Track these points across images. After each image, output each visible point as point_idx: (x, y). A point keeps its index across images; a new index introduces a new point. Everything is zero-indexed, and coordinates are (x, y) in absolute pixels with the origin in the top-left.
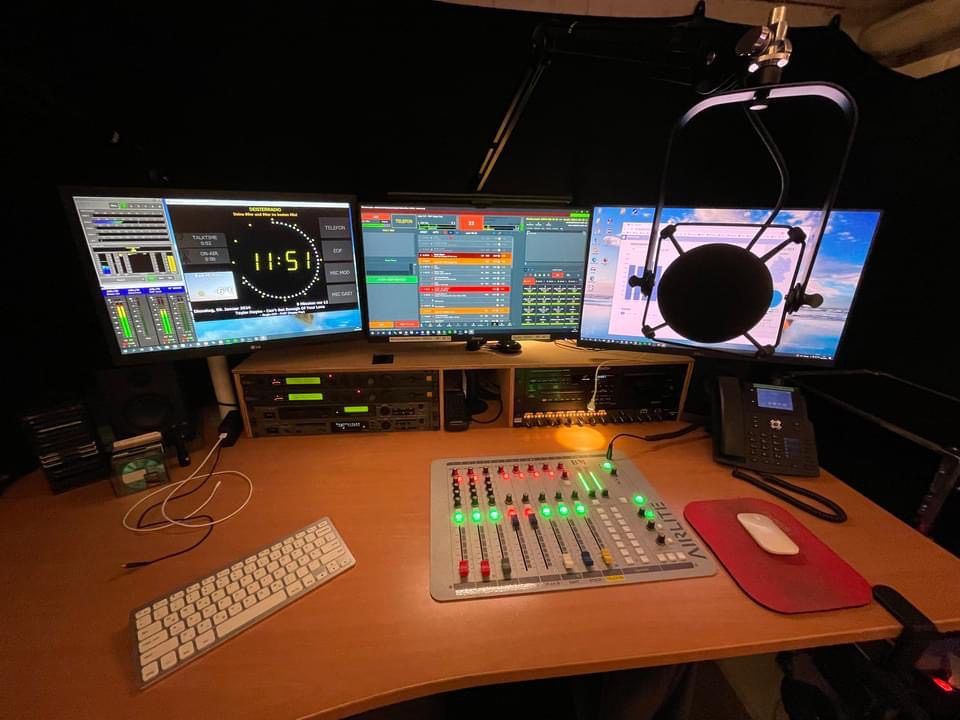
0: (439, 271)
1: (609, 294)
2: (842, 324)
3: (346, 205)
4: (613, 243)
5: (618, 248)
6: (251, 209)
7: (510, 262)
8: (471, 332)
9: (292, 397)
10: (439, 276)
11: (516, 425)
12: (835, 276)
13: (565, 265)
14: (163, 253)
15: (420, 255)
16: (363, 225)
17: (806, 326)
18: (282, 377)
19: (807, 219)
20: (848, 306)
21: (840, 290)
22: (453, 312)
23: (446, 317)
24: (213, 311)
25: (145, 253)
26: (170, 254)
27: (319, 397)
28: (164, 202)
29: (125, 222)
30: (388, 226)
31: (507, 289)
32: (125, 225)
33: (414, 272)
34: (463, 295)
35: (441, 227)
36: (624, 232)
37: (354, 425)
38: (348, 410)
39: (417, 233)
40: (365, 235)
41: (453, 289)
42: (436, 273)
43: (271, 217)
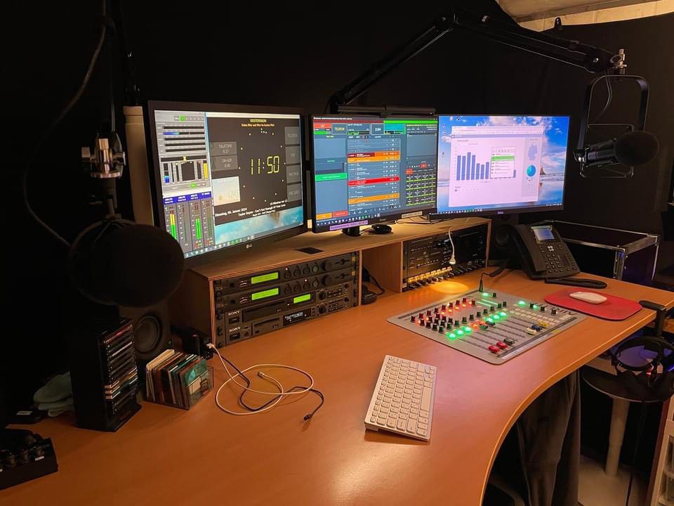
0: (359, 166)
1: (446, 178)
2: (563, 182)
3: (297, 117)
4: (447, 141)
5: (451, 144)
6: (252, 121)
7: (398, 158)
8: (379, 215)
9: (255, 297)
10: (360, 171)
11: (404, 290)
12: (556, 154)
13: (427, 157)
14: (201, 161)
15: (349, 156)
16: (315, 133)
17: (548, 185)
18: (248, 278)
19: (541, 121)
20: (564, 171)
21: (559, 162)
22: (368, 200)
23: (364, 205)
24: (225, 214)
25: (191, 161)
26: (205, 162)
27: (275, 292)
28: (205, 115)
29: (181, 133)
30: (330, 133)
31: (397, 179)
32: (182, 136)
33: (345, 170)
34: (373, 186)
35: (361, 133)
36: (453, 133)
37: (298, 315)
38: (296, 300)
39: (347, 138)
40: (315, 140)
41: (368, 182)
42: (358, 169)
43: (261, 127)
